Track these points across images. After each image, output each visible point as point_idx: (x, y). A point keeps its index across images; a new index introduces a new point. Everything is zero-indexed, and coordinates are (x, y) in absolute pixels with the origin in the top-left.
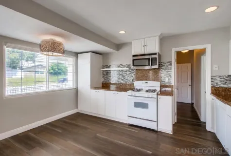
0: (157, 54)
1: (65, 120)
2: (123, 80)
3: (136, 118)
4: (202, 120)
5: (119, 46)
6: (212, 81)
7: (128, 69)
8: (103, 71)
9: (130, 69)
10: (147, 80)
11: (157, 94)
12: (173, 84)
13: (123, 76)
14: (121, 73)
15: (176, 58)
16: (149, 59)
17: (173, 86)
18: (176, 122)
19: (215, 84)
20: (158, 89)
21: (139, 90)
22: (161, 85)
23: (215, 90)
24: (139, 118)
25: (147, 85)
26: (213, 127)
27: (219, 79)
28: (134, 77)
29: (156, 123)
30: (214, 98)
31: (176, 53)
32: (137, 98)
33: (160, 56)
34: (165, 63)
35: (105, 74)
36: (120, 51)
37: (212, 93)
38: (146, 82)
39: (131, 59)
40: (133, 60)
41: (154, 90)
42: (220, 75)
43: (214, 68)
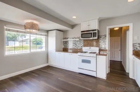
0: (97, 30)
1: (40, 69)
2: (75, 46)
3: (83, 69)
4: (127, 71)
5: (73, 26)
6: (133, 47)
7: (78, 39)
8: (64, 41)
9: (80, 40)
10: (90, 46)
11: (97, 55)
12: (107, 49)
13: (76, 44)
14: (74, 42)
15: (109, 33)
16: (91, 33)
17: (107, 50)
18: (109, 72)
19: (136, 49)
20: (98, 52)
21: (85, 52)
22: (99, 49)
23: (136, 52)
24: (85, 69)
25: (90, 49)
26: (134, 76)
27: (138, 45)
28: (83, 44)
29: (96, 72)
30: (135, 57)
31: (109, 29)
32: (84, 57)
33: (98, 31)
34: (102, 36)
35: (65, 43)
36: (74, 29)
37: (134, 54)
38: (90, 47)
39: (80, 33)
40: (82, 34)
41: (95, 52)
42: (139, 43)
43: (135, 39)
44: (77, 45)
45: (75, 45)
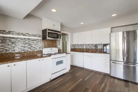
0: (61, 32)
16: (57, 34)
25: (52, 50)
28: (41, 45)
44: (32, 47)
45: (29, 47)
